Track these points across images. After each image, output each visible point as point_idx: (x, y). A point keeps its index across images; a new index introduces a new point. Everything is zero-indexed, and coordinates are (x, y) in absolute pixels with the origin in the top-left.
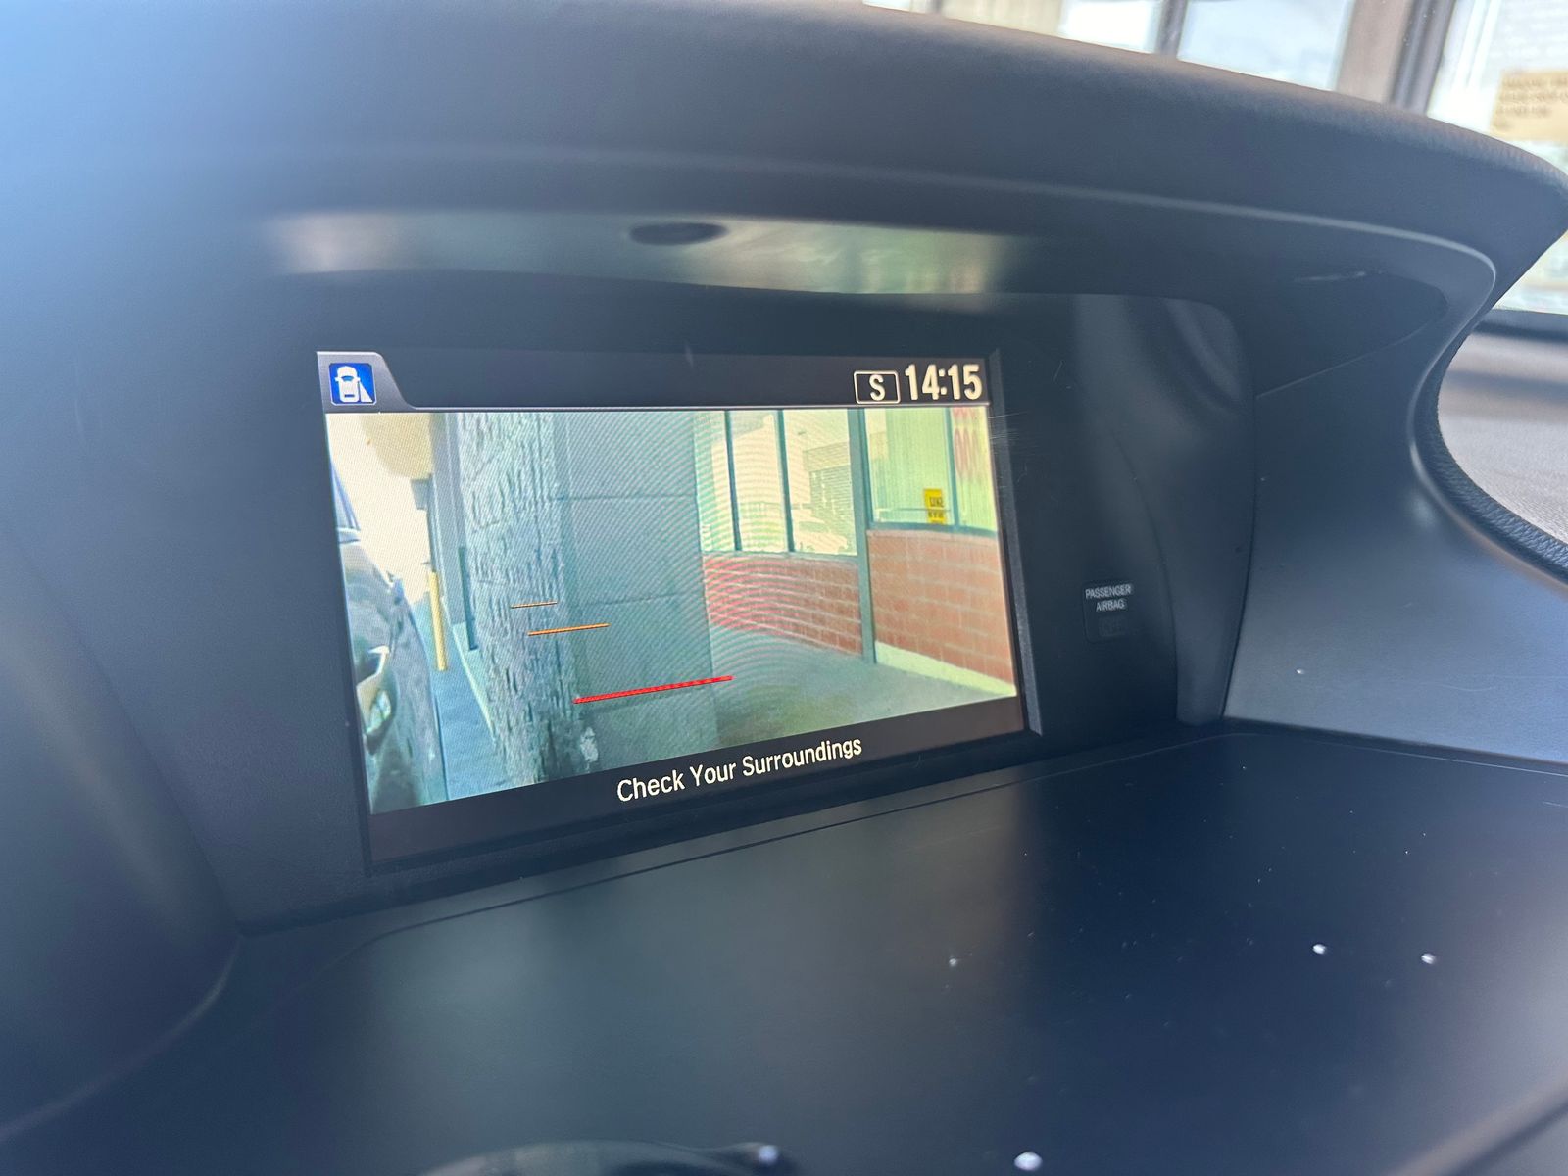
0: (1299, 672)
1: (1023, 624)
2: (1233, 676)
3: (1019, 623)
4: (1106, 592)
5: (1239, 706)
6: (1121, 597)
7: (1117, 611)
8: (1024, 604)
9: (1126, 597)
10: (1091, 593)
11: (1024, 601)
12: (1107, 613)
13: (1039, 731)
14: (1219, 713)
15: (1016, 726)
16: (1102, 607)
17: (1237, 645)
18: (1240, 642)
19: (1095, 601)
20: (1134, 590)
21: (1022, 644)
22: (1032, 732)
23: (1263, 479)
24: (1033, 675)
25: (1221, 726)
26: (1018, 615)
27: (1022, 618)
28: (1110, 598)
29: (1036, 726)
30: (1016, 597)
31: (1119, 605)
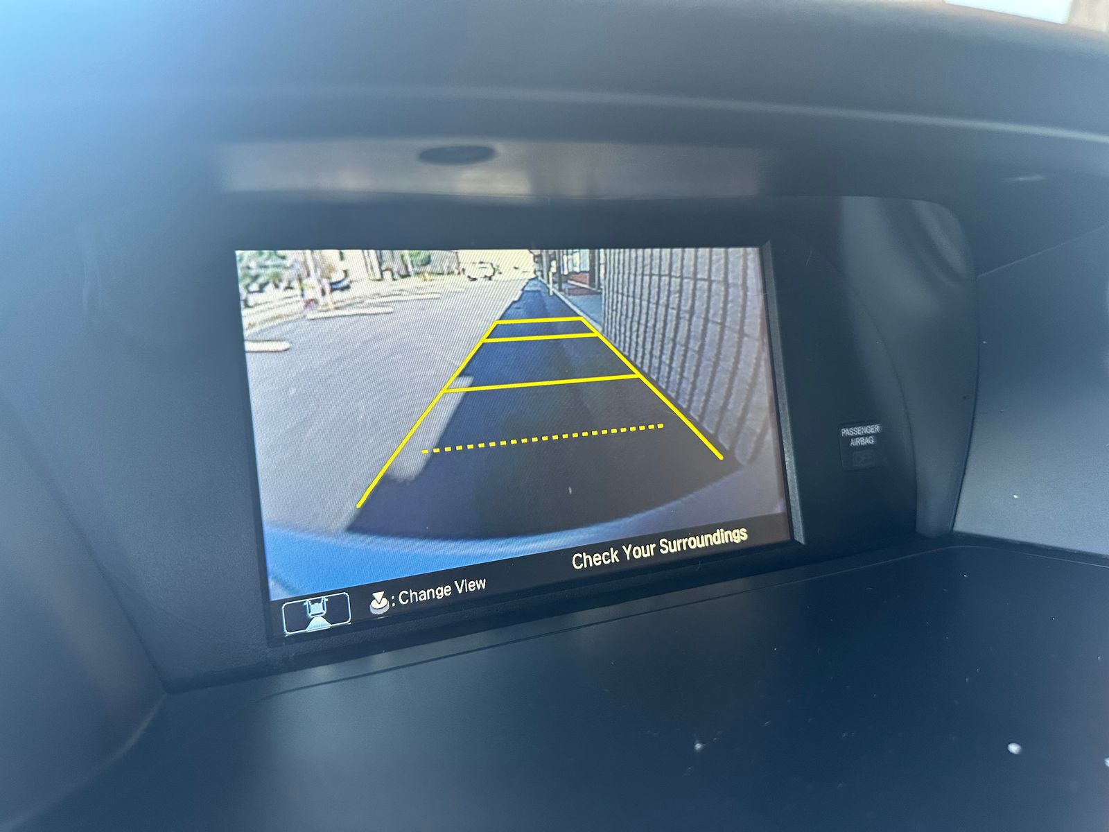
0: (1015, 496)
1: (789, 457)
2: (961, 499)
3: (786, 455)
4: (858, 431)
5: (963, 524)
6: (871, 434)
7: (868, 446)
8: (790, 441)
9: (875, 435)
10: (846, 432)
11: (790, 438)
12: (860, 448)
13: (802, 541)
14: (950, 528)
15: (783, 537)
16: (856, 443)
17: (964, 473)
18: (967, 471)
19: (850, 438)
20: (883, 429)
21: (789, 472)
22: (796, 541)
23: (984, 342)
24: (797, 497)
25: (951, 538)
26: (785, 449)
27: (788, 451)
28: (862, 436)
29: (800, 537)
30: (784, 435)
31: (870, 441)
